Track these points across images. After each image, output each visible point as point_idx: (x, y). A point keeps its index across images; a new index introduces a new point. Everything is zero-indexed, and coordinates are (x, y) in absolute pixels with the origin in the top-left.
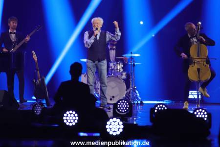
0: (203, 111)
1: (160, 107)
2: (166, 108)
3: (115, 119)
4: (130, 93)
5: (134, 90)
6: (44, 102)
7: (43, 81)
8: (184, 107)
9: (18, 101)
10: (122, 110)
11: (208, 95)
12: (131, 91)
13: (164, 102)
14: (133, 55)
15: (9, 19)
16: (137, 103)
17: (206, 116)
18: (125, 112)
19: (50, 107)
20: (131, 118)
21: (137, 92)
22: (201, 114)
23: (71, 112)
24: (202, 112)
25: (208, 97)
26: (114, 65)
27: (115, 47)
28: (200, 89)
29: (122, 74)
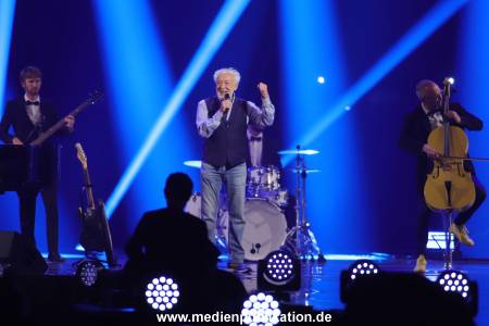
0: (460, 277)
1: (363, 268)
2: (376, 271)
3: (261, 296)
4: (294, 236)
5: (304, 230)
6: (103, 257)
7: (100, 211)
8: (417, 269)
9: (45, 256)
10: (278, 275)
11: (471, 241)
12: (298, 233)
13: (372, 258)
14: (301, 152)
15: (22, 73)
16: (312, 260)
17: (466, 288)
18: (283, 279)
19: (117, 269)
20: (298, 294)
21: (311, 234)
22: (455, 284)
23: (163, 279)
24: (456, 278)
25: (469, 245)
26: (259, 174)
27: (261, 135)
28: (453, 227)
29: (277, 196)
